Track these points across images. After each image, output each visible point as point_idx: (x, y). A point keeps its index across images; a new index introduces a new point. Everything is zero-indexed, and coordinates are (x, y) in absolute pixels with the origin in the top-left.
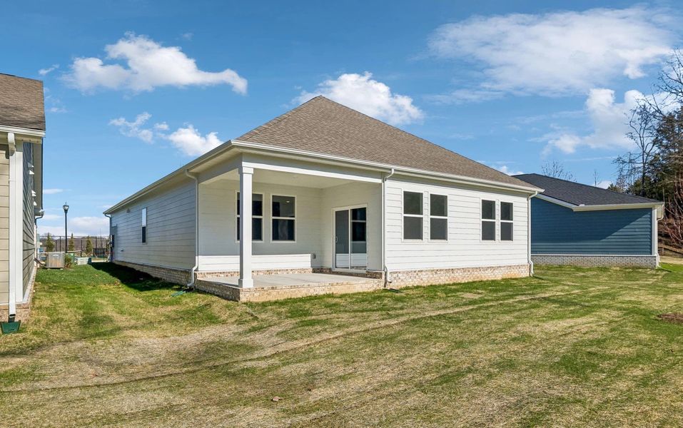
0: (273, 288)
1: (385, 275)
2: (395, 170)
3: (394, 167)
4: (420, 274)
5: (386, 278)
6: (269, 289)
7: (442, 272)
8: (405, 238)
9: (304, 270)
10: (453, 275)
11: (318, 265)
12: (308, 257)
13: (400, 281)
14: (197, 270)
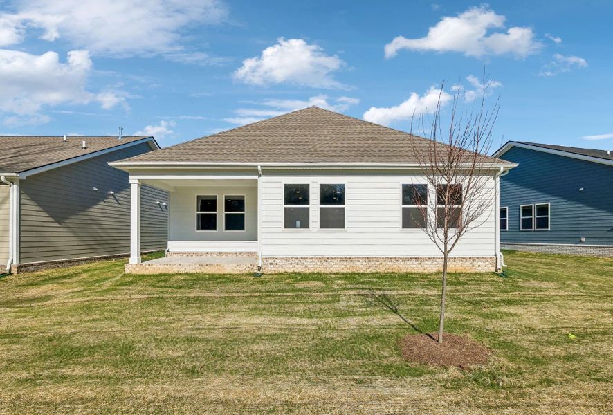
2: (260, 166)
3: (257, 164)
7: (335, 261)
10: (351, 263)
14: (168, 251)
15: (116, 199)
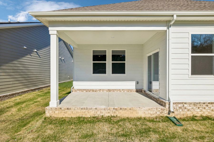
0: (68, 109)
1: (169, 105)
2: (177, 16)
3: (175, 13)
4: (210, 106)
5: (169, 107)
6: (65, 109)
8: (192, 74)
9: (131, 90)
11: (139, 87)
12: (134, 83)
13: (186, 110)
14: (73, 88)
15: (38, 55)
